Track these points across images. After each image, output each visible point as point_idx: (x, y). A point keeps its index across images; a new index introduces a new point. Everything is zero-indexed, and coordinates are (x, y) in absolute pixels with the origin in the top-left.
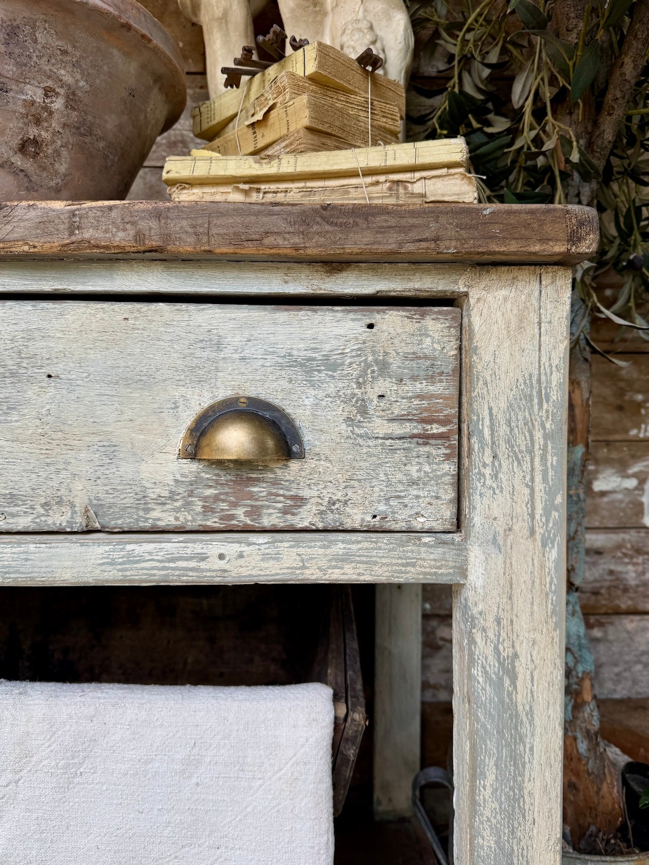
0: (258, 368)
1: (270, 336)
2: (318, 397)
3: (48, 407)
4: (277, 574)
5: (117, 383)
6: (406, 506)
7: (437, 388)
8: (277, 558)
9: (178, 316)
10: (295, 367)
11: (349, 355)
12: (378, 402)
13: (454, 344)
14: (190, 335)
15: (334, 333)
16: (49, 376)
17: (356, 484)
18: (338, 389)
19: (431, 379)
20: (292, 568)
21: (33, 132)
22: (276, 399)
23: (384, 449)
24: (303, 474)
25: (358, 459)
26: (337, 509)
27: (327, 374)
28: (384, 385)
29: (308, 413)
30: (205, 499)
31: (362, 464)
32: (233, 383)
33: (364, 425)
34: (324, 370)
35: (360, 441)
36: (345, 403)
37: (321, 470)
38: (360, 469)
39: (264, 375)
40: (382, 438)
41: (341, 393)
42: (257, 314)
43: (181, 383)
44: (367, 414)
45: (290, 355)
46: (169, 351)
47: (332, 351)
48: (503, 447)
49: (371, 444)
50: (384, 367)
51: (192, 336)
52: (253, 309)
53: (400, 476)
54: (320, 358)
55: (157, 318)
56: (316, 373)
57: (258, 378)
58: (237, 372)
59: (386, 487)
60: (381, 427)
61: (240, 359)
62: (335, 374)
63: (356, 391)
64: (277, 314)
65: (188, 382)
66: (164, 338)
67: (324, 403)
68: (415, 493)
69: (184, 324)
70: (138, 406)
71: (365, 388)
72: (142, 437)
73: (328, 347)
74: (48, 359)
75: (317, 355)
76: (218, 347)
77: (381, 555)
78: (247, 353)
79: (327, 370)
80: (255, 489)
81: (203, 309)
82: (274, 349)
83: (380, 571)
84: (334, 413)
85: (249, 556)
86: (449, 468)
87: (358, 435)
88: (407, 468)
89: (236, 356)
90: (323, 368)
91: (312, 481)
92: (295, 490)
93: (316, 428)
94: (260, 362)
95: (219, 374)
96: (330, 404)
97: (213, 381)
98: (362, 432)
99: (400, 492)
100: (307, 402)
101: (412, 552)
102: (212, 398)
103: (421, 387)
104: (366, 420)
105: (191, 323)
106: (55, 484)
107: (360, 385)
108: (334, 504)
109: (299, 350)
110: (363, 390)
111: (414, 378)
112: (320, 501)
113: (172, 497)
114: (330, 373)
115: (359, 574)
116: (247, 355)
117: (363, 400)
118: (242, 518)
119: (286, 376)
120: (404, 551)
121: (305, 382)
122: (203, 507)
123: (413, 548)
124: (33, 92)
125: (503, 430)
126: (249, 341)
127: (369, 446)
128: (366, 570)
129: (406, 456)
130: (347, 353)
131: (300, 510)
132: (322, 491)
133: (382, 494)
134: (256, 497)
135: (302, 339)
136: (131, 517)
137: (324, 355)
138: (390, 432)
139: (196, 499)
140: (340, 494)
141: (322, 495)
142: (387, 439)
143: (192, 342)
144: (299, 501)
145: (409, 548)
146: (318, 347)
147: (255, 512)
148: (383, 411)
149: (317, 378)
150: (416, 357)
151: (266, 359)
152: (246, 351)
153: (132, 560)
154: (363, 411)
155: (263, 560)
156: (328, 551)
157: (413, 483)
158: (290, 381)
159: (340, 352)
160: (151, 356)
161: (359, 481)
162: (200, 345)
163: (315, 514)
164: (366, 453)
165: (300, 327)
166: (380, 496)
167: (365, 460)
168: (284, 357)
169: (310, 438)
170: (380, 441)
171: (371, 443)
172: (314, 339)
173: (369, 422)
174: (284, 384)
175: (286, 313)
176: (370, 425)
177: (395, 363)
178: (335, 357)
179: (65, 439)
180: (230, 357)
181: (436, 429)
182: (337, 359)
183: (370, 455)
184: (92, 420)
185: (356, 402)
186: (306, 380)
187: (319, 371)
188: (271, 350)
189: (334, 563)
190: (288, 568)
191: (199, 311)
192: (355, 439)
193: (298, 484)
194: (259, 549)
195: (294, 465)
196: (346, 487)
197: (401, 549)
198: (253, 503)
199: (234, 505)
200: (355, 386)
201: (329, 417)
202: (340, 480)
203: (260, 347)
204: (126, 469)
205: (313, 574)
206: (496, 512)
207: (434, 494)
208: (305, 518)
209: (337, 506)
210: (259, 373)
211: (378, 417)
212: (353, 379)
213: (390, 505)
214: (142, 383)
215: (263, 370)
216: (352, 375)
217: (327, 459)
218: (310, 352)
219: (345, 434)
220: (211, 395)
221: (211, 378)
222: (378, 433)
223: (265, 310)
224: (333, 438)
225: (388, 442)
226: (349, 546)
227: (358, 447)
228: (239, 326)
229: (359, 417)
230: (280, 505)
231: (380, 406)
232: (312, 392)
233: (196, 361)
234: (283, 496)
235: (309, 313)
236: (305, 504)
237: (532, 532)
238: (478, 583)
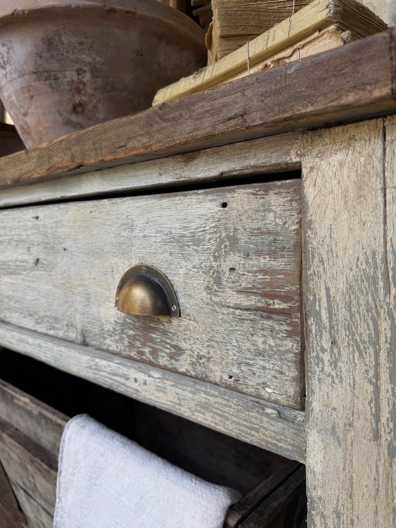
0: (152, 243)
1: (159, 218)
2: (188, 267)
3: (65, 268)
4: (165, 404)
5: (88, 254)
6: (254, 374)
7: (279, 264)
8: (164, 391)
9: (113, 208)
10: (174, 242)
11: (208, 232)
12: (229, 274)
13: (295, 218)
14: (118, 220)
15: (198, 213)
16: (65, 249)
17: (215, 344)
18: (201, 261)
19: (273, 254)
20: (173, 402)
22: (162, 268)
23: (235, 318)
24: (181, 329)
25: (216, 324)
26: (203, 363)
27: (193, 249)
28: (234, 259)
29: (181, 280)
30: (129, 337)
31: (219, 328)
32: (140, 255)
33: (219, 294)
34: (191, 245)
35: (216, 307)
36: (206, 274)
37: (191, 328)
38: (217, 332)
39: (156, 249)
40: (232, 308)
41: (203, 266)
42: (151, 202)
43: (115, 254)
44: (221, 284)
45: (171, 233)
46: (109, 233)
47: (196, 229)
48: (342, 335)
49: (225, 312)
50: (234, 241)
51: (119, 221)
52: (149, 198)
53: (248, 345)
54: (189, 235)
55: (104, 210)
56: (186, 247)
57: (152, 251)
58: (141, 247)
59: (238, 352)
60: (233, 298)
61: (143, 237)
62: (199, 249)
63: (213, 263)
64: (163, 201)
65: (118, 254)
66: (107, 223)
67: (191, 273)
68: (262, 363)
69: (115, 213)
70: (97, 269)
71: (220, 261)
72: (99, 290)
73: (194, 225)
74: (64, 239)
75: (187, 232)
76: (132, 228)
77: (232, 413)
78: (146, 233)
79: (193, 245)
80: (154, 336)
81: (124, 201)
82: (161, 229)
83: (231, 427)
84: (198, 282)
85: (150, 384)
86: (291, 345)
87: (215, 303)
88: (254, 338)
89: (141, 235)
90: (191, 243)
91: (186, 336)
92: (176, 341)
93: (187, 293)
94: (154, 239)
95: (133, 248)
96: (195, 274)
97: (130, 253)
98: (218, 300)
99: (249, 359)
100: (181, 272)
101: (256, 418)
102: (130, 265)
103: (264, 261)
104: (220, 290)
105: (119, 212)
106: (69, 313)
107: (216, 258)
108: (201, 358)
109: (176, 228)
110: (218, 263)
111: (259, 253)
112: (192, 354)
114: (195, 248)
115: (216, 423)
116: (147, 234)
117: (218, 272)
118: (148, 355)
119: (168, 250)
120: (249, 416)
121: (179, 255)
122: (129, 342)
123: (257, 415)
126: (147, 223)
127: (223, 313)
128: (221, 422)
129: (253, 327)
130: (207, 230)
131: (180, 358)
132: (193, 346)
133: (235, 358)
134: (155, 341)
135: (177, 220)
136: (98, 341)
137: (192, 233)
138: (239, 302)
139: (125, 336)
140: (205, 351)
141: (193, 349)
142: (237, 309)
143: (119, 225)
144: (178, 351)
145: (253, 414)
146: (188, 225)
147: (154, 352)
148: (233, 282)
149: (187, 252)
150: (260, 232)
151: (156, 236)
152: (146, 231)
153: (98, 369)
154: (218, 282)
155: (157, 390)
156: (195, 397)
157: (260, 354)
158: (171, 254)
159: (202, 229)
160: (102, 236)
161: (217, 342)
162: (123, 227)
163: (189, 364)
164: (221, 319)
165: (176, 210)
166: (233, 359)
167: (221, 325)
168: (167, 235)
169: (183, 301)
170: (232, 310)
172: (185, 219)
173: (223, 292)
174: (166, 255)
175: (167, 199)
176: (224, 294)
177: (243, 238)
178: (199, 234)
179: (71, 288)
180: (138, 236)
181: (278, 305)
182: (200, 236)
183: (225, 322)
184: (80, 277)
185: (213, 273)
186: (180, 254)
187: (188, 246)
188: (159, 229)
189: (198, 408)
190: (171, 401)
191: (122, 203)
192: (213, 306)
193: (178, 337)
194: (155, 382)
195: (174, 321)
196: (208, 346)
197: (247, 413)
198: (153, 346)
199: (144, 345)
200: (212, 259)
201: (195, 285)
202: (204, 339)
203: (153, 227)
204: (95, 309)
205: (185, 412)
206: (335, 403)
207: (278, 368)
208: (183, 365)
209: (203, 360)
210: (153, 247)
211: (229, 288)
212: (211, 253)
213: (241, 370)
214: (98, 254)
215: (155, 245)
216: (210, 250)
217: (195, 320)
218: (182, 230)
219: (206, 301)
220: (129, 263)
221: (129, 251)
222: (229, 303)
223: (156, 198)
224: (198, 303)
225: (238, 312)
226: (208, 398)
227: (215, 313)
228: (141, 212)
229: (215, 287)
230: (168, 351)
231: (231, 278)
232: (184, 263)
233: (122, 239)
234: (169, 344)
235: (182, 198)
236: (183, 354)
237: (377, 436)
238: (318, 469)
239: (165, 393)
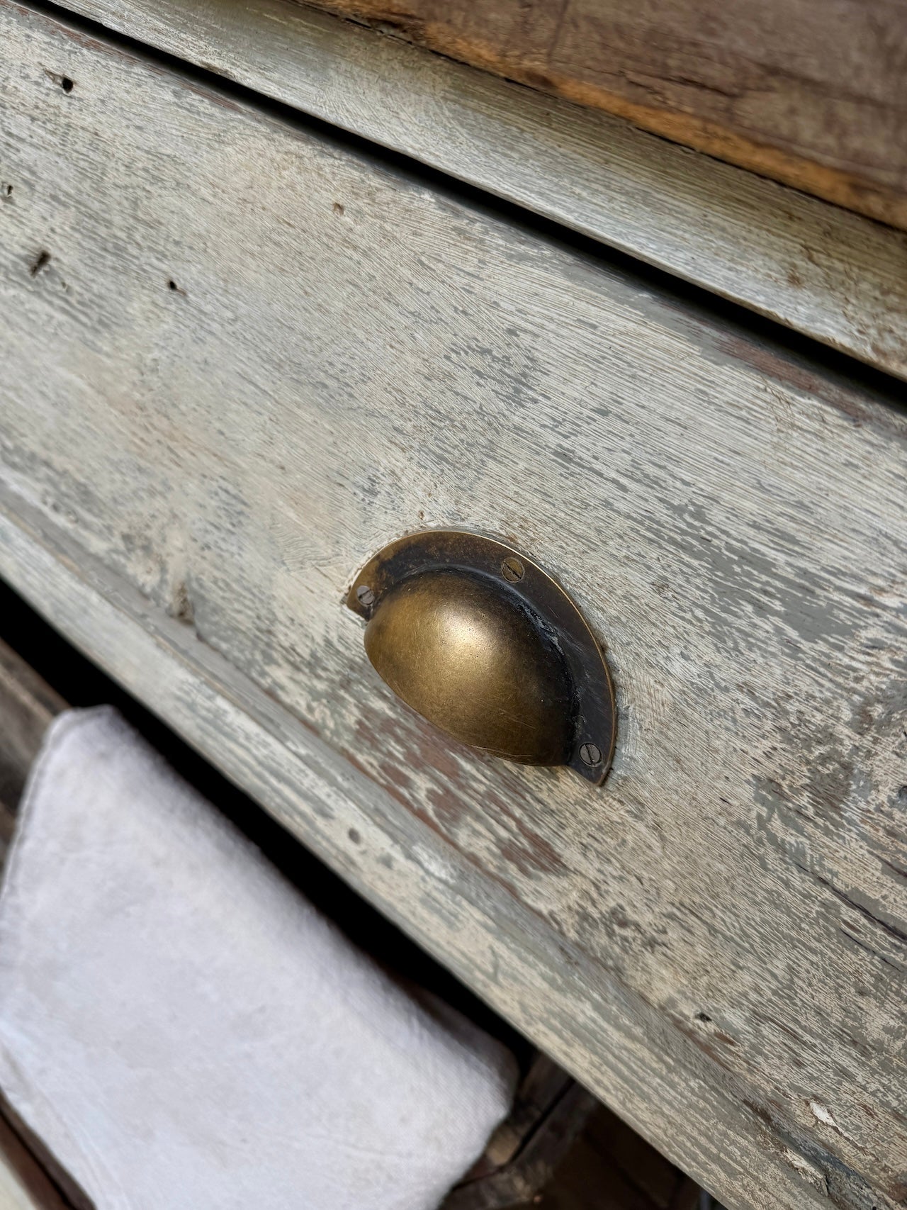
0: (593, 502)
1: (670, 427)
2: (717, 675)
3: (156, 354)
4: (438, 945)
5: (279, 367)
6: (799, 1064)
8: (451, 921)
9: (453, 251)
10: (698, 556)
11: (887, 616)
12: (892, 803)
14: (461, 318)
15: (877, 523)
16: (172, 285)
17: (701, 930)
18: (791, 691)
20: (470, 960)
22: (599, 610)
23: (827, 920)
24: (582, 814)
25: (740, 888)
26: (625, 939)
27: (779, 631)
29: (664, 694)
30: (367, 711)
31: (743, 904)
32: (512, 506)
33: (809, 828)
34: (776, 613)
35: (772, 858)
36: (789, 740)
37: (629, 838)
38: (731, 909)
39: (599, 531)
40: (836, 892)
41: (792, 707)
42: (664, 340)
43: (400, 439)
44: (837, 809)
45: (699, 514)
46: (401, 342)
47: (837, 573)
49: (797, 883)
51: (468, 328)
52: (658, 318)
53: (827, 1001)
54: (789, 573)
55: (403, 234)
56: (749, 608)
57: (580, 528)
58: (533, 481)
59: (775, 993)
60: (855, 867)
61: (556, 453)
62: (805, 645)
63: (843, 731)
64: (726, 369)
65: (416, 445)
66: (400, 299)
67: (723, 700)
68: (845, 1062)
69: (460, 281)
70: (303, 444)
71: (875, 741)
72: (292, 514)
73: (831, 554)
74: (177, 243)
75: (781, 558)
76: (517, 391)
77: (668, 1097)
78: (580, 446)
79: (786, 618)
80: (467, 767)
81: (522, 258)
82: (661, 473)
83: (646, 1116)
84: (739, 744)
85: (400, 873)
87: (773, 839)
88: (862, 1002)
89: (552, 440)
90: (777, 606)
91: (596, 845)
92: (547, 831)
93: (668, 745)
94: (605, 491)
95: (491, 464)
96: (740, 715)
97: (471, 474)
98: (792, 840)
99: (804, 1028)
100: (677, 667)
101: (745, 1152)
102: (453, 515)
104: (820, 821)
105: (477, 287)
106: (144, 509)
107: (863, 721)
108: (624, 924)
109: (734, 512)
110: (867, 741)
112: (595, 895)
113: (314, 664)
114: (793, 634)
115: (598, 1082)
116: (580, 452)
117: (847, 767)
118: (422, 795)
119: (656, 566)
120: (725, 1135)
121: (699, 613)
122: (359, 723)
123: (753, 1150)
126: (604, 413)
127: (787, 884)
128: (616, 1088)
129: (879, 979)
130: (885, 608)
131: (542, 875)
132: (610, 880)
133: (753, 996)
134: (463, 782)
135: (761, 487)
136: (242, 651)
137: (804, 573)
138: (874, 895)
139: (351, 700)
140: (649, 917)
141: (604, 887)
142: (854, 906)
143: (460, 342)
144: (548, 858)
145: (744, 1142)
146: (801, 537)
147: (449, 805)
148: (891, 833)
149: (742, 624)
151: (623, 488)
152: (582, 439)
153: (220, 726)
154: (829, 795)
155: (423, 902)
156: (556, 996)
157: (857, 1042)
158: (661, 586)
159: (863, 590)
160: (361, 335)
161: (713, 930)
162: (475, 361)
163: (570, 908)
164: (769, 892)
165: (776, 447)
166: (745, 995)
167: (755, 903)
168: (679, 510)
169: (637, 756)
170: (827, 895)
171: (796, 879)
172: (800, 505)
173: (827, 832)
174: (640, 583)
175: (753, 380)
176: (826, 840)
178: (836, 596)
179: (172, 438)
180: (533, 434)
182: (840, 606)
183: (774, 900)
184: (218, 425)
185: (824, 759)
186: (707, 611)
187: (761, 609)
188: (651, 470)
189: (556, 1023)
190: (463, 954)
191: (510, 257)
192: (760, 842)
193: (562, 826)
194: (423, 880)
195: (569, 785)
196: (671, 916)
197: (720, 1127)
198: (452, 788)
199: (416, 763)
200: (847, 715)
201: (717, 743)
202: (663, 893)
203: (626, 446)
204: (253, 560)
208: (546, 896)
209: (628, 933)
210: (588, 516)
211: (863, 837)
212: (855, 691)
213: (759, 1031)
214: (325, 394)
215: (602, 513)
216: (858, 680)
217: (657, 827)
218: (764, 537)
219: (739, 814)
220: (451, 507)
221: (468, 465)
222: (835, 874)
223: (695, 338)
224: (700, 797)
225: (849, 914)
226: (605, 1025)
227: (756, 865)
228: (594, 353)
229: (804, 800)
230: (504, 834)
231: (890, 816)
232: (706, 650)
233: (451, 401)
234: (519, 822)
235: (832, 415)
236: (557, 874)
239: (451, 925)
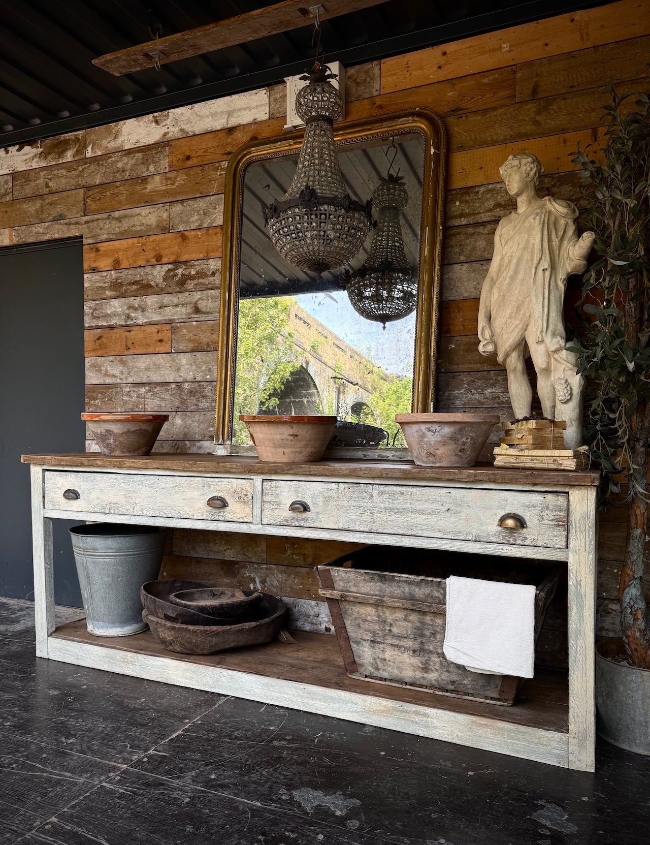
0: (516, 506)
1: (519, 499)
3: (467, 513)
4: (519, 555)
5: (483, 508)
6: (553, 542)
7: (562, 514)
8: (520, 551)
9: (497, 494)
10: (525, 506)
13: (566, 503)
14: (499, 498)
15: (535, 499)
16: (468, 506)
19: (560, 511)
21: (463, 447)
22: (520, 514)
23: (547, 527)
24: (527, 532)
25: (541, 529)
28: (547, 512)
29: (528, 518)
30: (503, 536)
32: (510, 510)
36: (538, 516)
37: (531, 531)
38: (541, 532)
39: (517, 508)
41: (537, 513)
42: (514, 493)
43: (497, 509)
45: (524, 504)
46: (495, 502)
48: (578, 529)
50: (548, 508)
53: (551, 534)
54: (531, 505)
55: (491, 494)
58: (511, 507)
59: (548, 537)
60: (547, 522)
61: (512, 504)
62: (535, 509)
64: (520, 494)
65: (499, 509)
66: (494, 499)
67: (532, 515)
68: (555, 539)
69: (497, 496)
70: (487, 513)
72: (488, 521)
73: (533, 502)
74: (468, 502)
76: (506, 501)
77: (546, 553)
79: (533, 508)
80: (515, 535)
81: (503, 492)
82: (520, 502)
83: (545, 557)
84: (535, 518)
85: (513, 550)
86: (565, 533)
88: (553, 532)
91: (529, 534)
92: (525, 536)
93: (530, 521)
95: (507, 507)
96: (534, 516)
98: (542, 523)
99: (551, 538)
100: (528, 515)
101: (554, 553)
103: (557, 513)
105: (500, 495)
106: (468, 530)
108: (535, 540)
109: (526, 502)
110: (542, 513)
111: (556, 511)
112: (531, 539)
113: (495, 535)
115: (540, 557)
117: (542, 515)
118: (512, 541)
120: (552, 552)
122: (502, 538)
124: (464, 439)
125: (578, 525)
126: (514, 500)
127: (544, 527)
128: (542, 556)
129: (553, 530)
130: (538, 504)
131: (526, 540)
132: (532, 536)
134: (515, 537)
135: (527, 500)
136: (485, 539)
138: (549, 523)
139: (500, 536)
140: (536, 537)
142: (548, 525)
143: (500, 500)
144: (526, 538)
146: (531, 502)
147: (515, 540)
149: (530, 509)
150: (556, 506)
151: (518, 504)
152: (513, 502)
153: (486, 548)
154: (542, 518)
155: (517, 551)
156: (533, 551)
157: (555, 536)
158: (524, 510)
159: (536, 503)
160: (491, 502)
161: (541, 535)
162: (502, 500)
163: (530, 542)
165: (527, 497)
166: (546, 539)
168: (522, 504)
169: (528, 524)
170: (546, 525)
172: (530, 500)
173: (544, 521)
174: (522, 510)
175: (522, 494)
177: (551, 507)
179: (471, 520)
180: (509, 504)
181: (561, 523)
182: (536, 505)
183: (544, 529)
184: (477, 516)
185: (540, 516)
186: (528, 510)
189: (534, 554)
190: (523, 554)
192: (540, 524)
193: (526, 534)
194: (516, 549)
195: (525, 530)
196: (538, 536)
199: (510, 538)
200: (540, 512)
201: (533, 519)
202: (536, 534)
203: (516, 501)
204: (485, 527)
205: (529, 556)
206: (576, 545)
207: (560, 539)
208: (527, 542)
211: (546, 519)
212: (540, 510)
213: (549, 541)
214: (488, 508)
217: (533, 529)
218: (529, 503)
219: (538, 523)
220: (504, 512)
221: (505, 508)
223: (518, 493)
224: (534, 524)
227: (541, 527)
228: (511, 495)
230: (521, 539)
231: (546, 517)
232: (529, 513)
233: (501, 504)
234: (522, 537)
235: (529, 494)
237: (586, 550)
238: (571, 562)
